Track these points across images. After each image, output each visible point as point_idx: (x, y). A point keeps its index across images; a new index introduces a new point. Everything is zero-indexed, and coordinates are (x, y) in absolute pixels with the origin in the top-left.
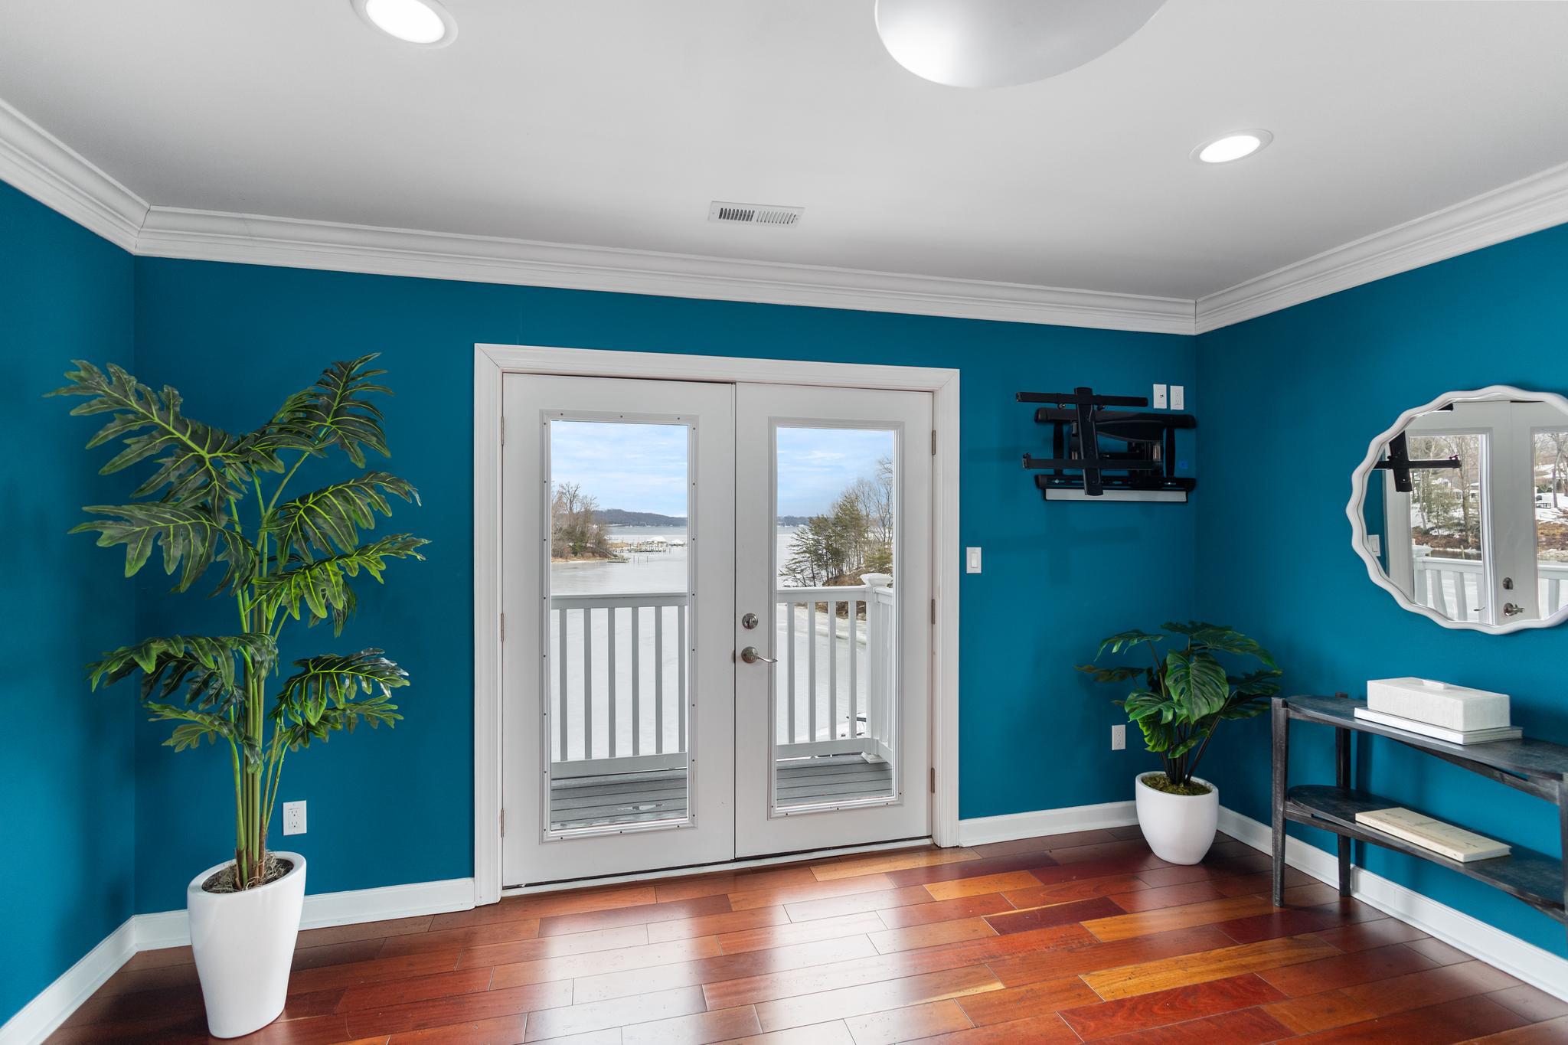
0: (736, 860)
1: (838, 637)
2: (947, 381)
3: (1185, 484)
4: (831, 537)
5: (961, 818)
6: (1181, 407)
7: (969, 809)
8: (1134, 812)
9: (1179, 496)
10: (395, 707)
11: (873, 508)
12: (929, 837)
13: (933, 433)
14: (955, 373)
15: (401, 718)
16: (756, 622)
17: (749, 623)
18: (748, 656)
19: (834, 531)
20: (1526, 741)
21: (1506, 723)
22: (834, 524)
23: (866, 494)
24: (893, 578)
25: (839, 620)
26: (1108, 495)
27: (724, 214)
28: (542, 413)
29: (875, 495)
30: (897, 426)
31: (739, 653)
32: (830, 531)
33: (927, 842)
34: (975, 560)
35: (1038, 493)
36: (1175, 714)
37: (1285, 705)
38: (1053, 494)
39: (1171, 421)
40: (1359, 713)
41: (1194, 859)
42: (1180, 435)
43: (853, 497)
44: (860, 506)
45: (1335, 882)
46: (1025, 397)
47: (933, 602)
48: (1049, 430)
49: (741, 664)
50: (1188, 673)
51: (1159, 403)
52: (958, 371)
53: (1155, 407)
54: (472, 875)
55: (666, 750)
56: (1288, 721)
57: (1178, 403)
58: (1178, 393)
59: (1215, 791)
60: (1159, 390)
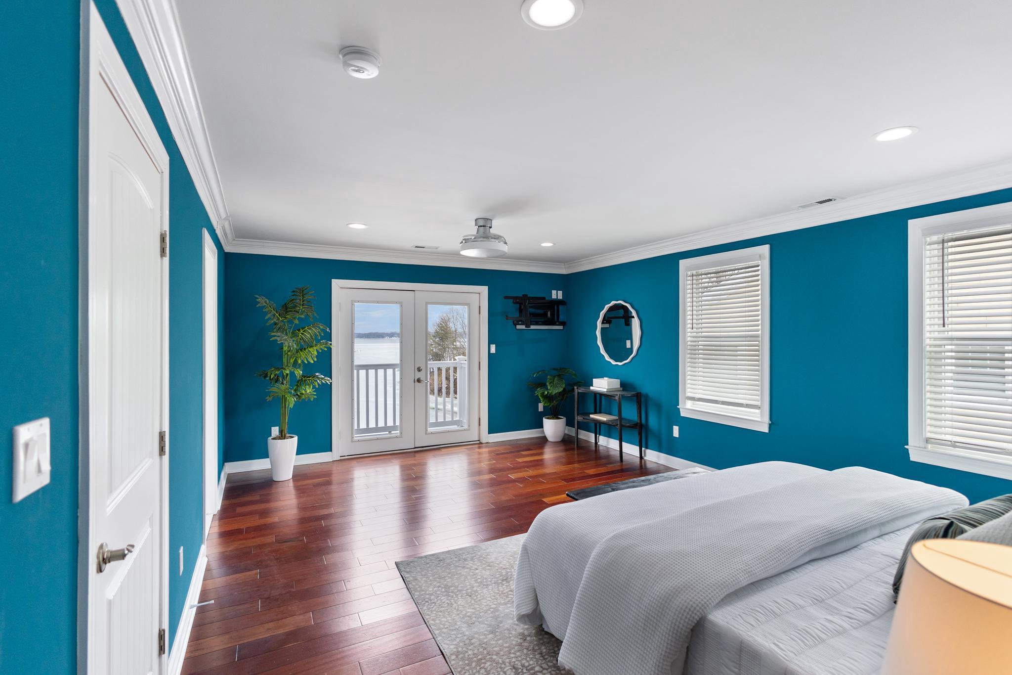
0: (415, 448)
1: (438, 409)
2: (484, 290)
3: (563, 324)
4: (432, 345)
5: (489, 434)
6: (561, 298)
7: (491, 431)
8: (543, 432)
9: (561, 327)
10: (315, 393)
11: (459, 326)
12: (479, 441)
13: (480, 307)
14: (486, 288)
15: (316, 397)
16: (421, 369)
17: (419, 370)
18: (419, 381)
19: (434, 341)
20: (623, 390)
21: (619, 387)
22: (434, 336)
23: (455, 317)
24: (466, 358)
25: (439, 398)
26: (532, 327)
27: (416, 247)
28: (352, 301)
29: (461, 318)
30: (468, 305)
31: (416, 380)
32: (432, 341)
33: (478, 442)
34: (493, 349)
35: (514, 327)
36: (548, 392)
37: (577, 388)
38: (519, 327)
39: (558, 302)
40: (591, 388)
41: (559, 440)
42: (561, 307)
43: (447, 319)
44: (451, 325)
45: (593, 441)
46: (506, 298)
47: (480, 363)
48: (518, 306)
49: (417, 383)
50: (554, 381)
51: (554, 296)
52: (487, 287)
53: (553, 298)
54: (331, 451)
55: (379, 425)
56: (578, 392)
57: (560, 297)
58: (560, 293)
59: (565, 418)
60: (554, 292)
